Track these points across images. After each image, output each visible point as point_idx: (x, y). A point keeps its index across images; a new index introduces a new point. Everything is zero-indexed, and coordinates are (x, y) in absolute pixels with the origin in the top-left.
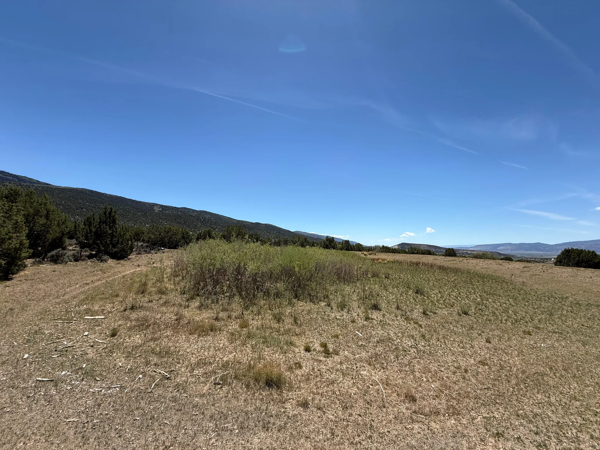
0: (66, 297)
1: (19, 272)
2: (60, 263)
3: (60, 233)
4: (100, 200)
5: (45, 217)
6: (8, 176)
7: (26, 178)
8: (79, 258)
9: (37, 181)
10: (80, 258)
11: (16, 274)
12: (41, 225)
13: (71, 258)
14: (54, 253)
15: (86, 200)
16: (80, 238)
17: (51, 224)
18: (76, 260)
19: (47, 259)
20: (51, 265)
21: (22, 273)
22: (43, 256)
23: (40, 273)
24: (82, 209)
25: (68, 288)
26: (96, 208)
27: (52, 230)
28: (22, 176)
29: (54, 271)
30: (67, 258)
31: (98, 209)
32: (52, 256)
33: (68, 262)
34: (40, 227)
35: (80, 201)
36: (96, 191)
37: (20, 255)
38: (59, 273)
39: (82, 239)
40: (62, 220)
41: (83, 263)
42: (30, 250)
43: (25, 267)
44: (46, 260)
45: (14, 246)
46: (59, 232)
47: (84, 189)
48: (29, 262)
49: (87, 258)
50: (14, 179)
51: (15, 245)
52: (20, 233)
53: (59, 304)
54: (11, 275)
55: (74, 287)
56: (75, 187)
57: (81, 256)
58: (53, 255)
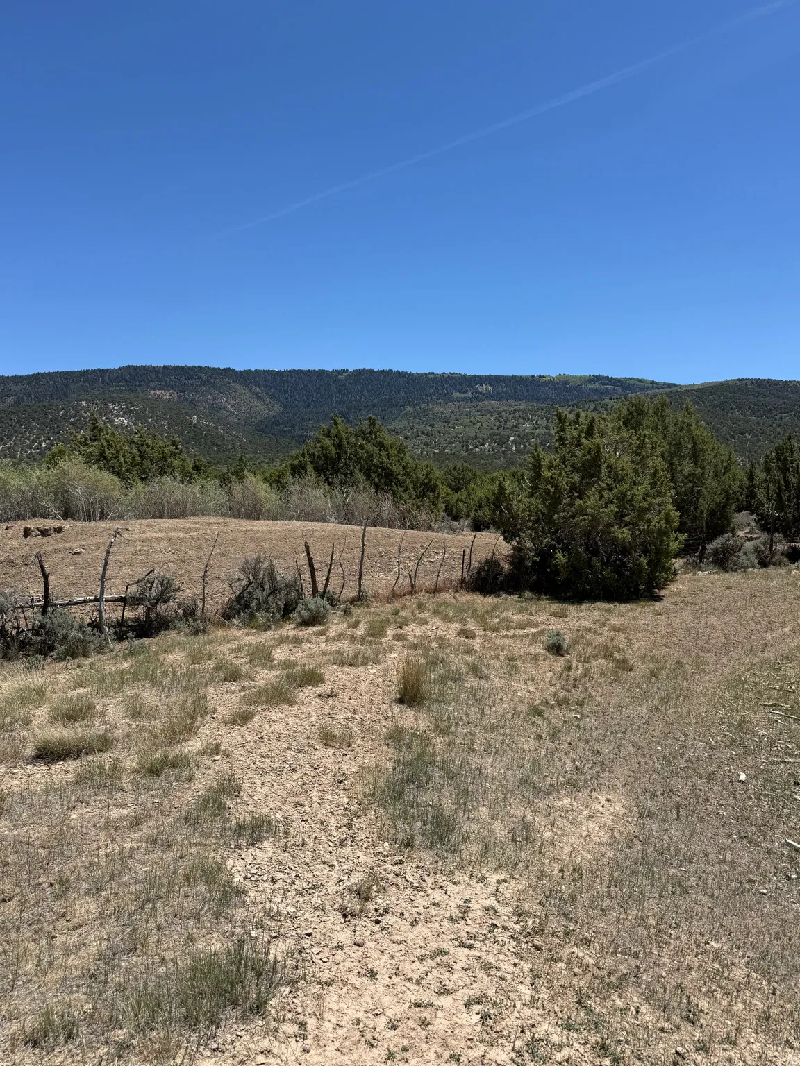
0: (769, 654)
1: (668, 585)
2: (732, 570)
3: (722, 496)
4: (781, 402)
5: (691, 459)
6: (608, 384)
7: (633, 382)
8: (768, 559)
9: (653, 383)
10: (771, 558)
11: (665, 589)
12: (687, 478)
13: (753, 557)
14: (717, 543)
15: (749, 408)
16: (763, 505)
17: (703, 474)
18: (764, 564)
19: (708, 559)
20: (717, 573)
21: (673, 587)
22: (699, 551)
23: (704, 589)
24: (742, 434)
25: (766, 632)
26: (774, 425)
27: (707, 489)
28: (628, 379)
29: (729, 588)
30: (745, 557)
31: (778, 429)
32: (716, 552)
33: (747, 567)
34: (685, 484)
35: (737, 413)
36: (769, 381)
37: (668, 545)
38: (740, 593)
39: (769, 508)
40: (722, 461)
41: (782, 571)
42: (680, 536)
43: (676, 575)
44: (705, 560)
45: (658, 526)
46: (721, 494)
47: (743, 379)
48: (678, 563)
49: (786, 560)
50: (616, 387)
51: (658, 523)
52: (662, 497)
53: (761, 670)
54: (657, 590)
55: (778, 632)
56: (724, 380)
57: (773, 553)
58: (717, 549)
